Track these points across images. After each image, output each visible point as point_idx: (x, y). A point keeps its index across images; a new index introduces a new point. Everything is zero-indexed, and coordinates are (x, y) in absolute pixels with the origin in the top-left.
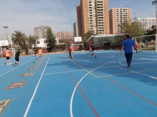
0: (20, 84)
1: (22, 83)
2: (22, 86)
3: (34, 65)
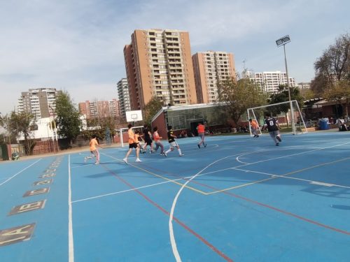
0: (19, 231)
1: (23, 230)
2: (27, 237)
3: (36, 183)
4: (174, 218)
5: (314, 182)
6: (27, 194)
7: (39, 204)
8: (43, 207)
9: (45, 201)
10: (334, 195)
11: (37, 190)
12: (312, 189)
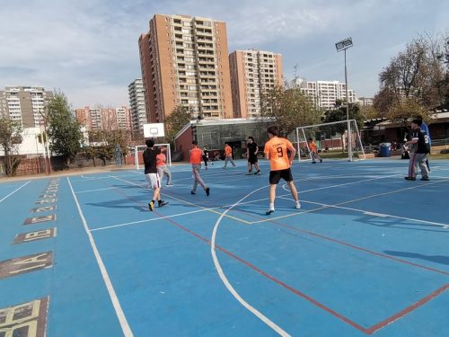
0: (34, 260)
1: (38, 258)
2: (47, 265)
3: (35, 210)
4: (215, 246)
5: (367, 213)
6: (28, 222)
7: (49, 232)
8: (55, 235)
9: (55, 229)
10: (387, 225)
11: (40, 218)
12: (366, 219)
